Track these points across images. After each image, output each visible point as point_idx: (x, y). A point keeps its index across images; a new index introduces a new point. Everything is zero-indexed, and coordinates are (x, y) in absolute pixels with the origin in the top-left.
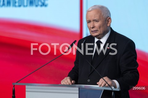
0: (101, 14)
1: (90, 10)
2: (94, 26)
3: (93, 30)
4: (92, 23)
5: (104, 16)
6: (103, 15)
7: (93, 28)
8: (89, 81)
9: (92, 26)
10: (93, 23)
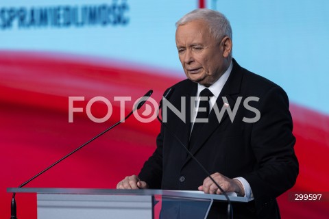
0: (207, 30)
1: (183, 21)
2: (192, 60)
3: (190, 68)
4: (188, 51)
5: (214, 34)
6: (212, 33)
7: (190, 63)
8: (182, 179)
9: (187, 60)
10: (190, 52)
